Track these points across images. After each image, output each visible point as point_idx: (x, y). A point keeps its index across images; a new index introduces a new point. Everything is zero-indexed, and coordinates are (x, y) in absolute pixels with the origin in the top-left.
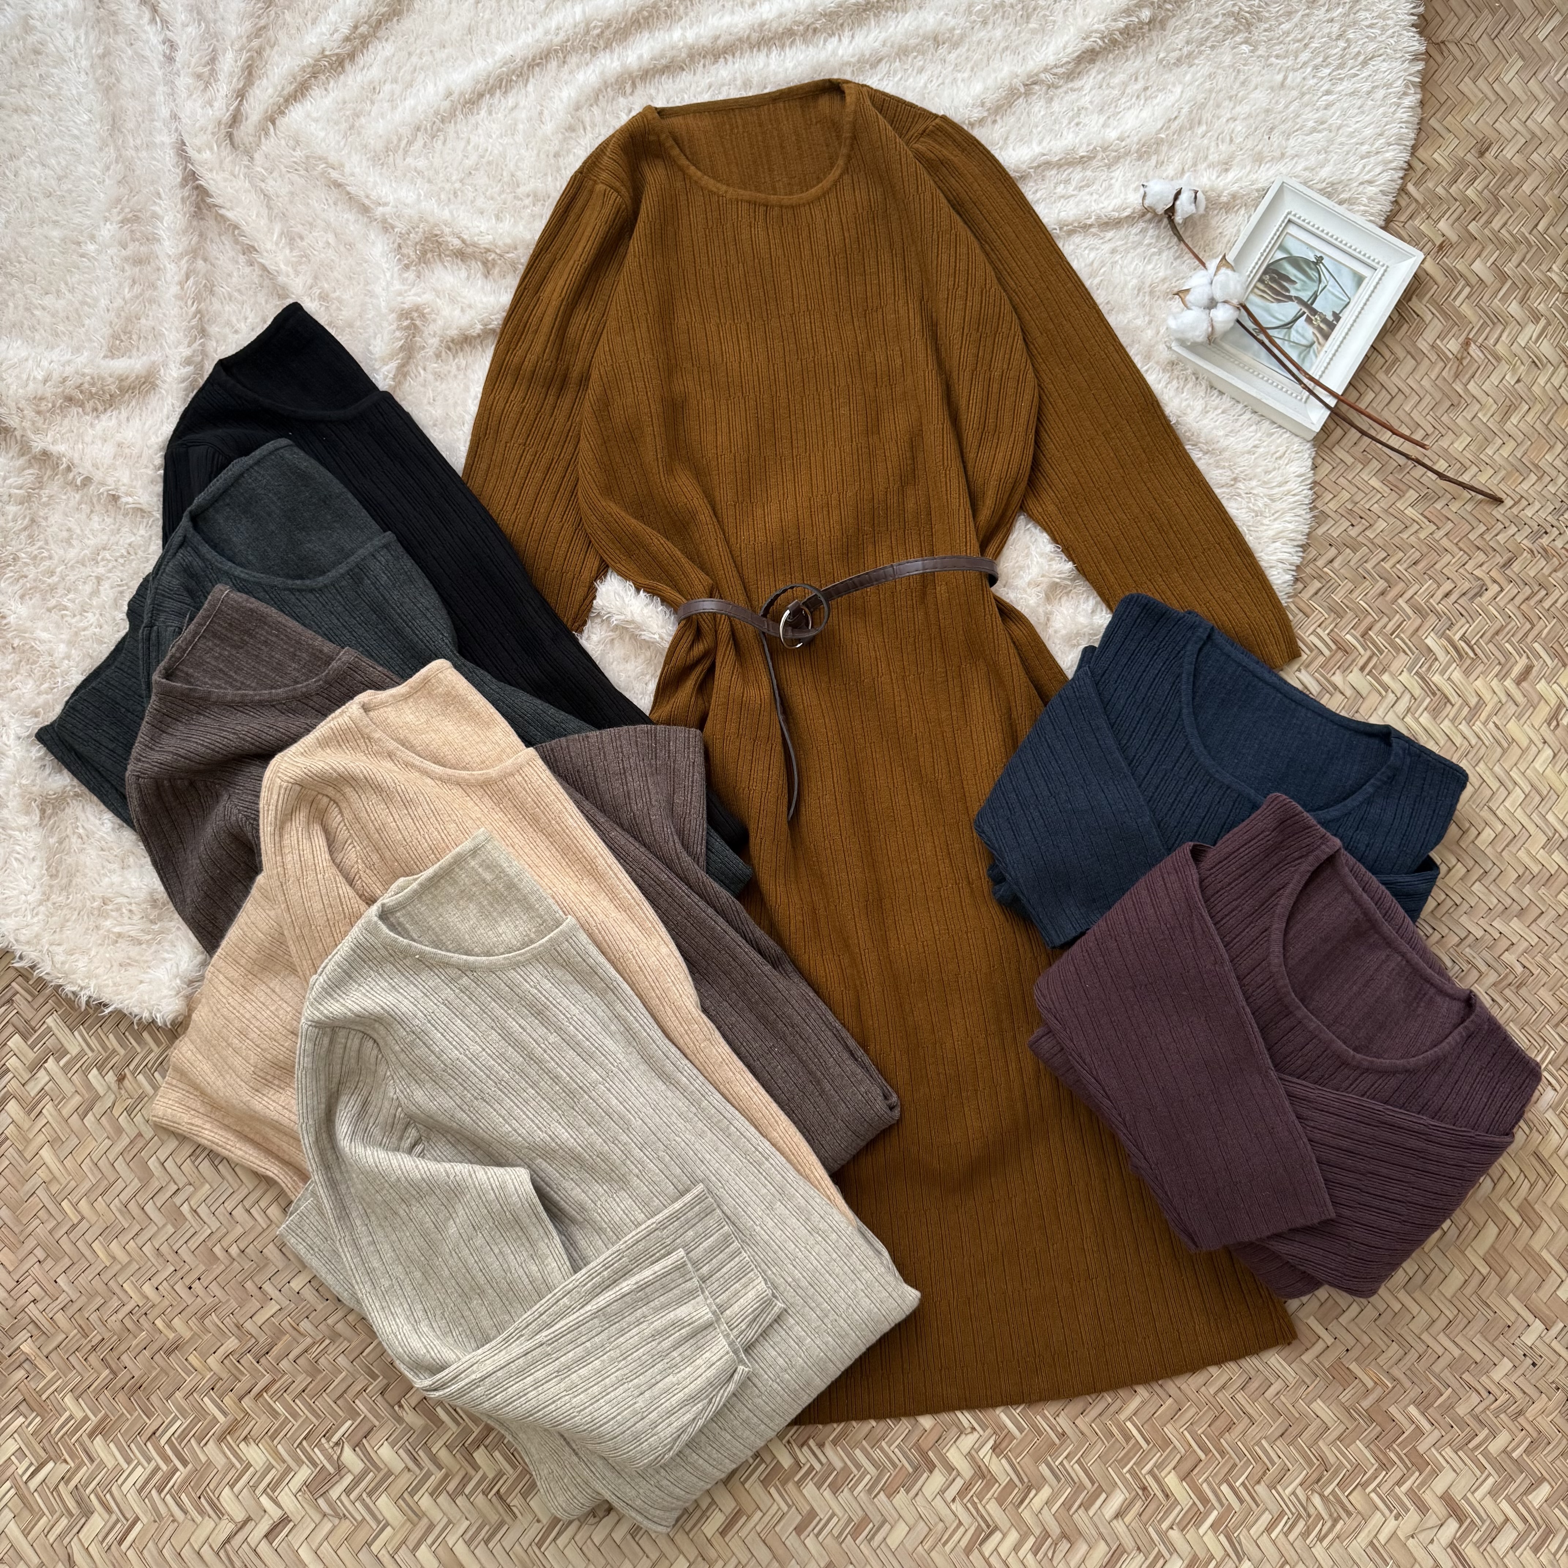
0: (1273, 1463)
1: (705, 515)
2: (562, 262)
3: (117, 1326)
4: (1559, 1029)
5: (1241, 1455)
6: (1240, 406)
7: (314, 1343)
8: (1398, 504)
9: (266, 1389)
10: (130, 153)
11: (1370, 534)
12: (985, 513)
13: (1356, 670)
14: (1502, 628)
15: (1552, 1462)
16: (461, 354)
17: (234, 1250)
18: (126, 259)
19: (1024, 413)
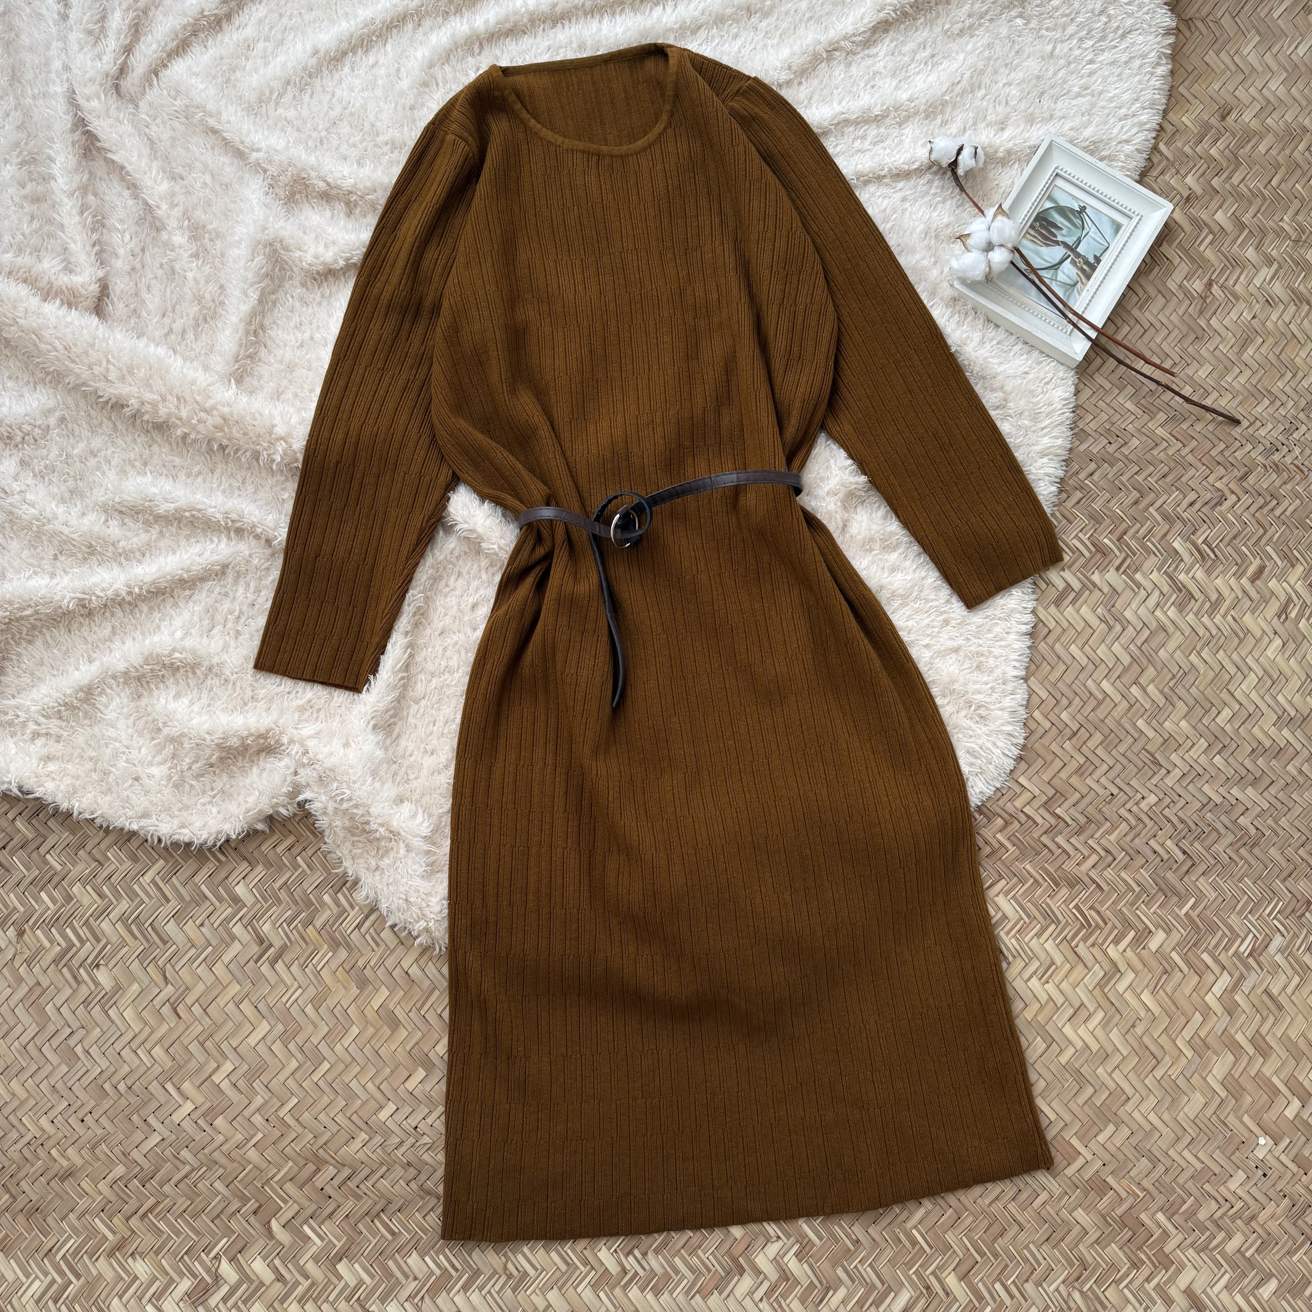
0: (1039, 1264)
1: (544, 431)
2: (416, 204)
3: (16, 1156)
4: (1287, 883)
5: (1012, 1258)
6: (1014, 338)
7: (193, 1170)
8: (1150, 425)
9: (150, 1210)
10: (29, 101)
11: (1125, 450)
12: (791, 430)
13: (1112, 570)
14: (1239, 533)
15: (1280, 1260)
16: (325, 284)
17: (122, 1087)
18: (25, 197)
19: (825, 342)
